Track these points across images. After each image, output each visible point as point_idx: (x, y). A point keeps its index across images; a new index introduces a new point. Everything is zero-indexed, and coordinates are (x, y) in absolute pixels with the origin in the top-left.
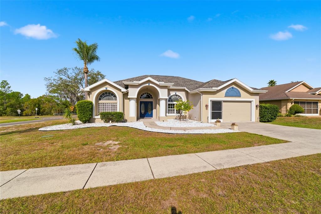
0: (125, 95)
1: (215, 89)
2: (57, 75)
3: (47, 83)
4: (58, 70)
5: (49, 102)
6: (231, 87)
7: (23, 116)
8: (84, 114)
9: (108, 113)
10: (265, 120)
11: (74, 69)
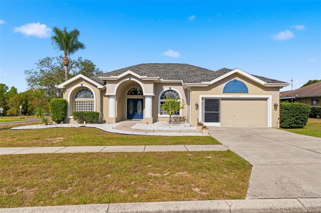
0: (103, 92)
1: (205, 84)
2: (38, 66)
3: (28, 76)
4: (41, 61)
5: (39, 97)
6: (233, 80)
7: (7, 116)
8: (56, 114)
9: (81, 112)
10: (285, 125)
11: (59, 58)
